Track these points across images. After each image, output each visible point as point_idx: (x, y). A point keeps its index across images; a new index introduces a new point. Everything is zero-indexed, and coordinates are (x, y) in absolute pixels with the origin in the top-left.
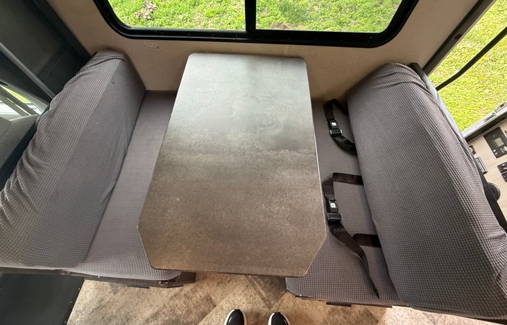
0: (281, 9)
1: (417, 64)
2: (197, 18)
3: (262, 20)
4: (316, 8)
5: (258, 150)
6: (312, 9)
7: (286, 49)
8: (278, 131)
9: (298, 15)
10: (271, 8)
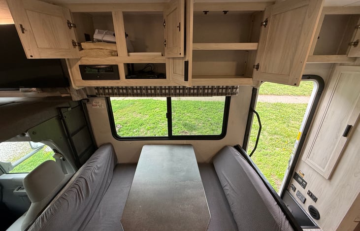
0: (183, 125)
1: (239, 145)
2: (142, 130)
3: (174, 130)
4: (200, 124)
5: (176, 182)
6: (198, 125)
7: (185, 142)
8: (184, 174)
9: (192, 128)
10: (178, 125)
